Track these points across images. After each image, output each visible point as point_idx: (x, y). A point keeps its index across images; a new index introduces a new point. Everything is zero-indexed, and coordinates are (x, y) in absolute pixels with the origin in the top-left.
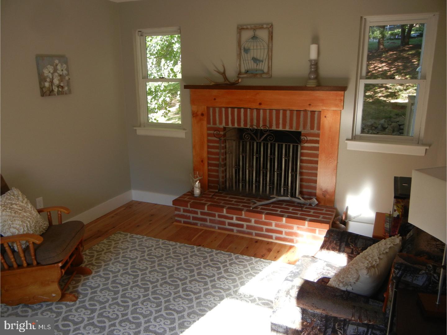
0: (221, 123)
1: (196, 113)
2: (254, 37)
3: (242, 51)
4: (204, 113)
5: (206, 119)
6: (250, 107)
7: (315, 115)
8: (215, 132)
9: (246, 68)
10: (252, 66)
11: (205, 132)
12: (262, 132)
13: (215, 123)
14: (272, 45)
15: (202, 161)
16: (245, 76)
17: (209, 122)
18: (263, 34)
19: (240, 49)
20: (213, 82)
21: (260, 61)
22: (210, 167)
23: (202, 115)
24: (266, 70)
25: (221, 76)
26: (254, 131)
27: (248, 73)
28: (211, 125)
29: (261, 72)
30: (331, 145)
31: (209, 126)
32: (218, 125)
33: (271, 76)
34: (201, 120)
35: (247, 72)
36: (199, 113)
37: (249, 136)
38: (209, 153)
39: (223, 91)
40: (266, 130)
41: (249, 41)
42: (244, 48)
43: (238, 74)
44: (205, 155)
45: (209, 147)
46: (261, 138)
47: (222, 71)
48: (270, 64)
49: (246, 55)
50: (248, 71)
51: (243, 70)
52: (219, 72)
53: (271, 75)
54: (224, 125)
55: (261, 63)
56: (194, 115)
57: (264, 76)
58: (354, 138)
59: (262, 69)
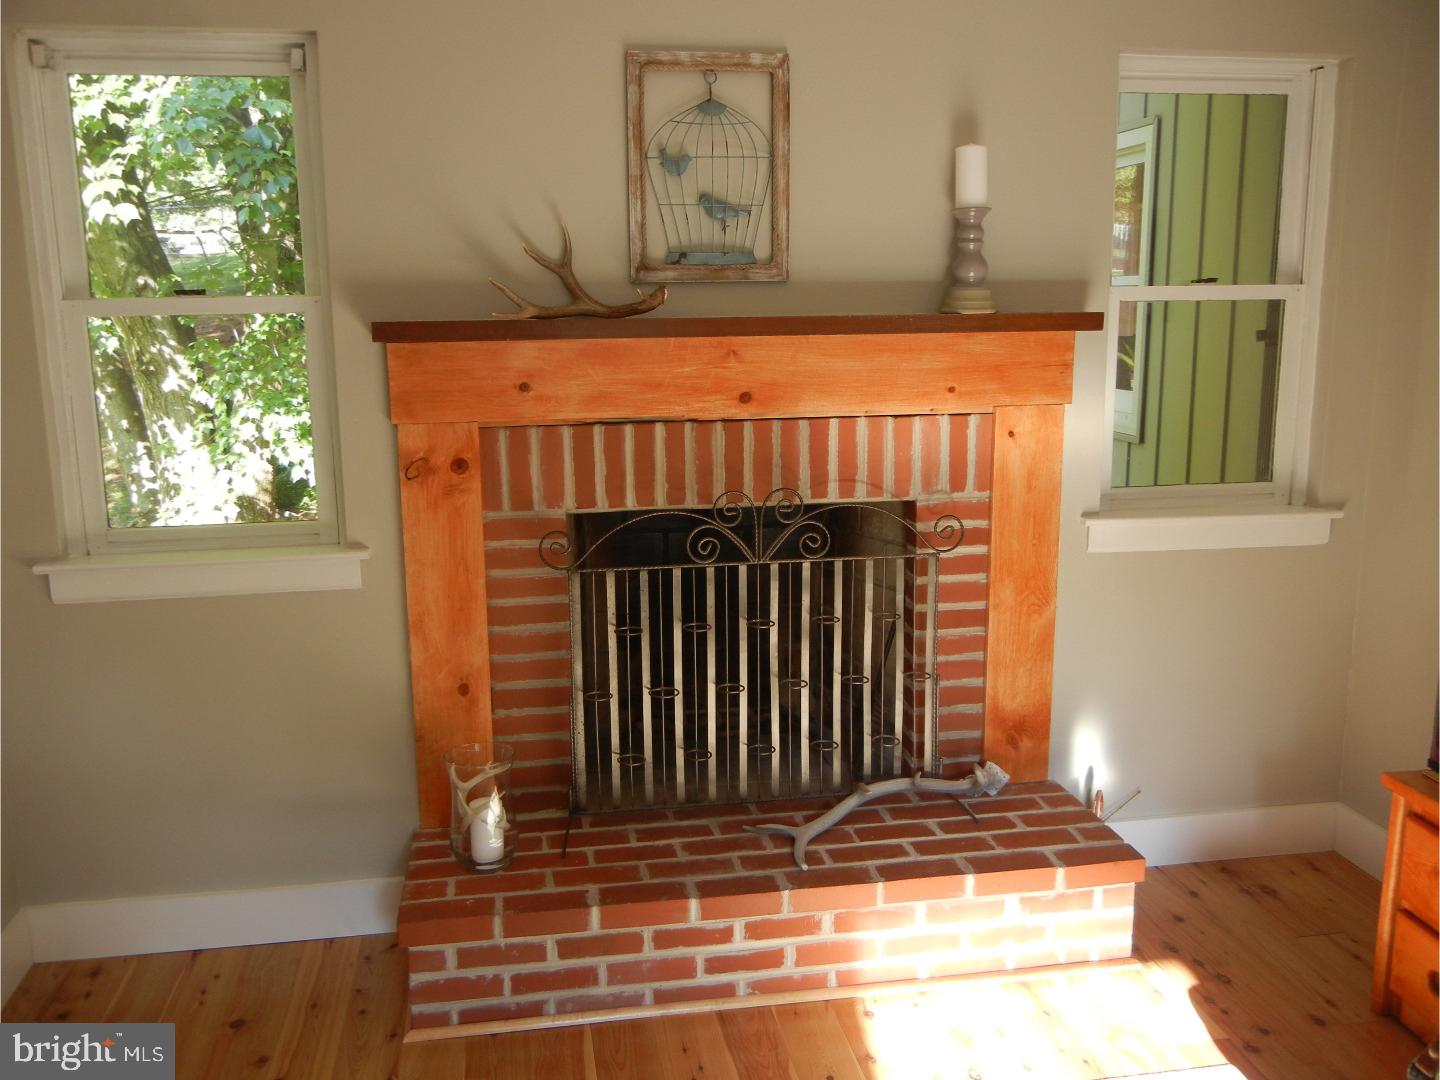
0: (554, 496)
1: (425, 460)
2: (710, 105)
3: (654, 165)
4: (467, 456)
5: (476, 485)
6: (693, 416)
7: (968, 431)
8: (547, 544)
9: (673, 242)
10: (701, 230)
11: (477, 546)
12: (772, 520)
13: (522, 499)
14: (789, 143)
15: (464, 689)
16: (670, 274)
17: (491, 499)
18: (747, 94)
19: (643, 156)
20: (534, 306)
21: (736, 210)
22: (502, 713)
23: (459, 465)
24: (762, 251)
25: (552, 278)
26: (736, 517)
27: (683, 261)
28: (507, 511)
29: (744, 260)
30: (1034, 542)
31: (492, 515)
32: (539, 508)
33: (788, 276)
34: (450, 491)
35: (678, 258)
36: (442, 459)
37: (714, 545)
38: (496, 644)
39: (565, 347)
40: (789, 507)
41: (687, 120)
42: (662, 151)
43: (638, 270)
44: (479, 657)
45: (495, 616)
46: (769, 544)
47: (553, 252)
48: (782, 223)
49: (672, 181)
50: (683, 255)
51: (657, 250)
52: (540, 259)
53: (788, 272)
54: (570, 504)
55: (742, 218)
56: (412, 473)
57: (760, 275)
58: (1112, 505)
59: (748, 244)
